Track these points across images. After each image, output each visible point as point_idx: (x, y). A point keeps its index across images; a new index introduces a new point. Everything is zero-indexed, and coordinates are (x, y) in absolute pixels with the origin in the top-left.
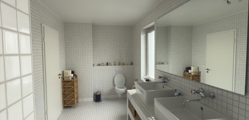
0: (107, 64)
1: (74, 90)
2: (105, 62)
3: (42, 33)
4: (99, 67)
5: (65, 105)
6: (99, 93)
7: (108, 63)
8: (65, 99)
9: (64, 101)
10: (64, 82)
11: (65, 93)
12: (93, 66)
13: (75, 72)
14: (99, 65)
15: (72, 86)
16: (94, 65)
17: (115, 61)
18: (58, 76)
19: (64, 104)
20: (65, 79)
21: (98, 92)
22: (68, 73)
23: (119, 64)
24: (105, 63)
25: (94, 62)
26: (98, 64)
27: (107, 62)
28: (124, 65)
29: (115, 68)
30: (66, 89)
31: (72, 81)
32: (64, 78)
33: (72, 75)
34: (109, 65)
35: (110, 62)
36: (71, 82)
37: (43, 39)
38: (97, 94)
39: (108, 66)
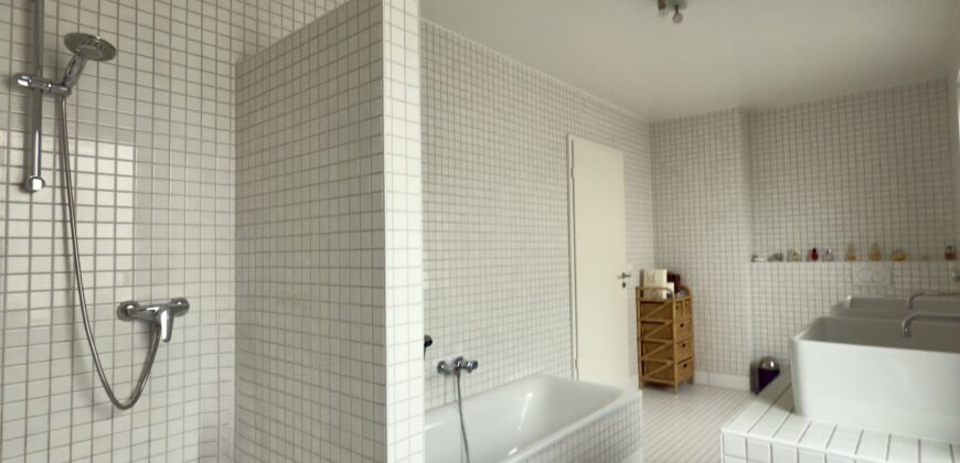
0: (814, 255)
1: (672, 332)
2: (805, 247)
3: (567, 158)
4: (775, 264)
5: (647, 378)
6: (772, 364)
7: (814, 251)
8: (646, 358)
9: (643, 363)
10: (642, 303)
11: (646, 338)
12: (753, 261)
13: (683, 277)
14: (778, 258)
15: (665, 318)
16: (754, 258)
17: (852, 245)
18: (619, 278)
19: (643, 374)
20: (647, 297)
21: (768, 359)
22: (656, 278)
23: (876, 256)
24: (804, 250)
25: (758, 248)
26: (771, 254)
27: (811, 248)
28: (902, 259)
29: (847, 273)
30: (648, 327)
31: (666, 304)
32: (645, 292)
33: (671, 286)
34: (820, 258)
35: (826, 247)
36: (662, 307)
37: (570, 173)
38: (764, 366)
39: (817, 264)
